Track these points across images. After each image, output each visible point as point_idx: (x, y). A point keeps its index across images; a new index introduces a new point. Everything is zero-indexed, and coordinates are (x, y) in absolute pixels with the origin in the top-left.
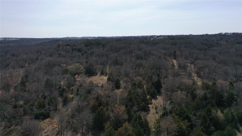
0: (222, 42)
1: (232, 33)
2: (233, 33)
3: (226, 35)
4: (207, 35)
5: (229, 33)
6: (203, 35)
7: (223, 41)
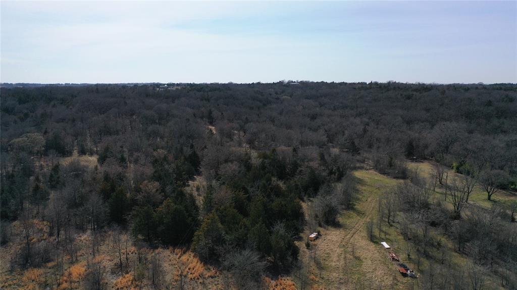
0: (284, 97)
1: (299, 81)
2: (301, 82)
3: (289, 85)
4: (259, 83)
5: (295, 82)
6: (253, 83)
7: (285, 95)
